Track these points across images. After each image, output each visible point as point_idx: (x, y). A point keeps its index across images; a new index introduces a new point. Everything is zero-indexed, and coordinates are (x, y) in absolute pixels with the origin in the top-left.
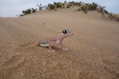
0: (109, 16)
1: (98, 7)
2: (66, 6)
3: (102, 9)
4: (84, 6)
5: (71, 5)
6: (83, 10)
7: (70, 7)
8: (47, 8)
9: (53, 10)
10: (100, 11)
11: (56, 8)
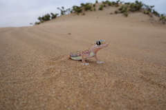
0: (161, 19)
1: (144, 7)
2: (97, 8)
3: (149, 10)
4: (123, 7)
5: (105, 6)
6: (122, 12)
7: (104, 8)
8: (71, 12)
9: (80, 14)
10: (146, 12)
11: (83, 11)
